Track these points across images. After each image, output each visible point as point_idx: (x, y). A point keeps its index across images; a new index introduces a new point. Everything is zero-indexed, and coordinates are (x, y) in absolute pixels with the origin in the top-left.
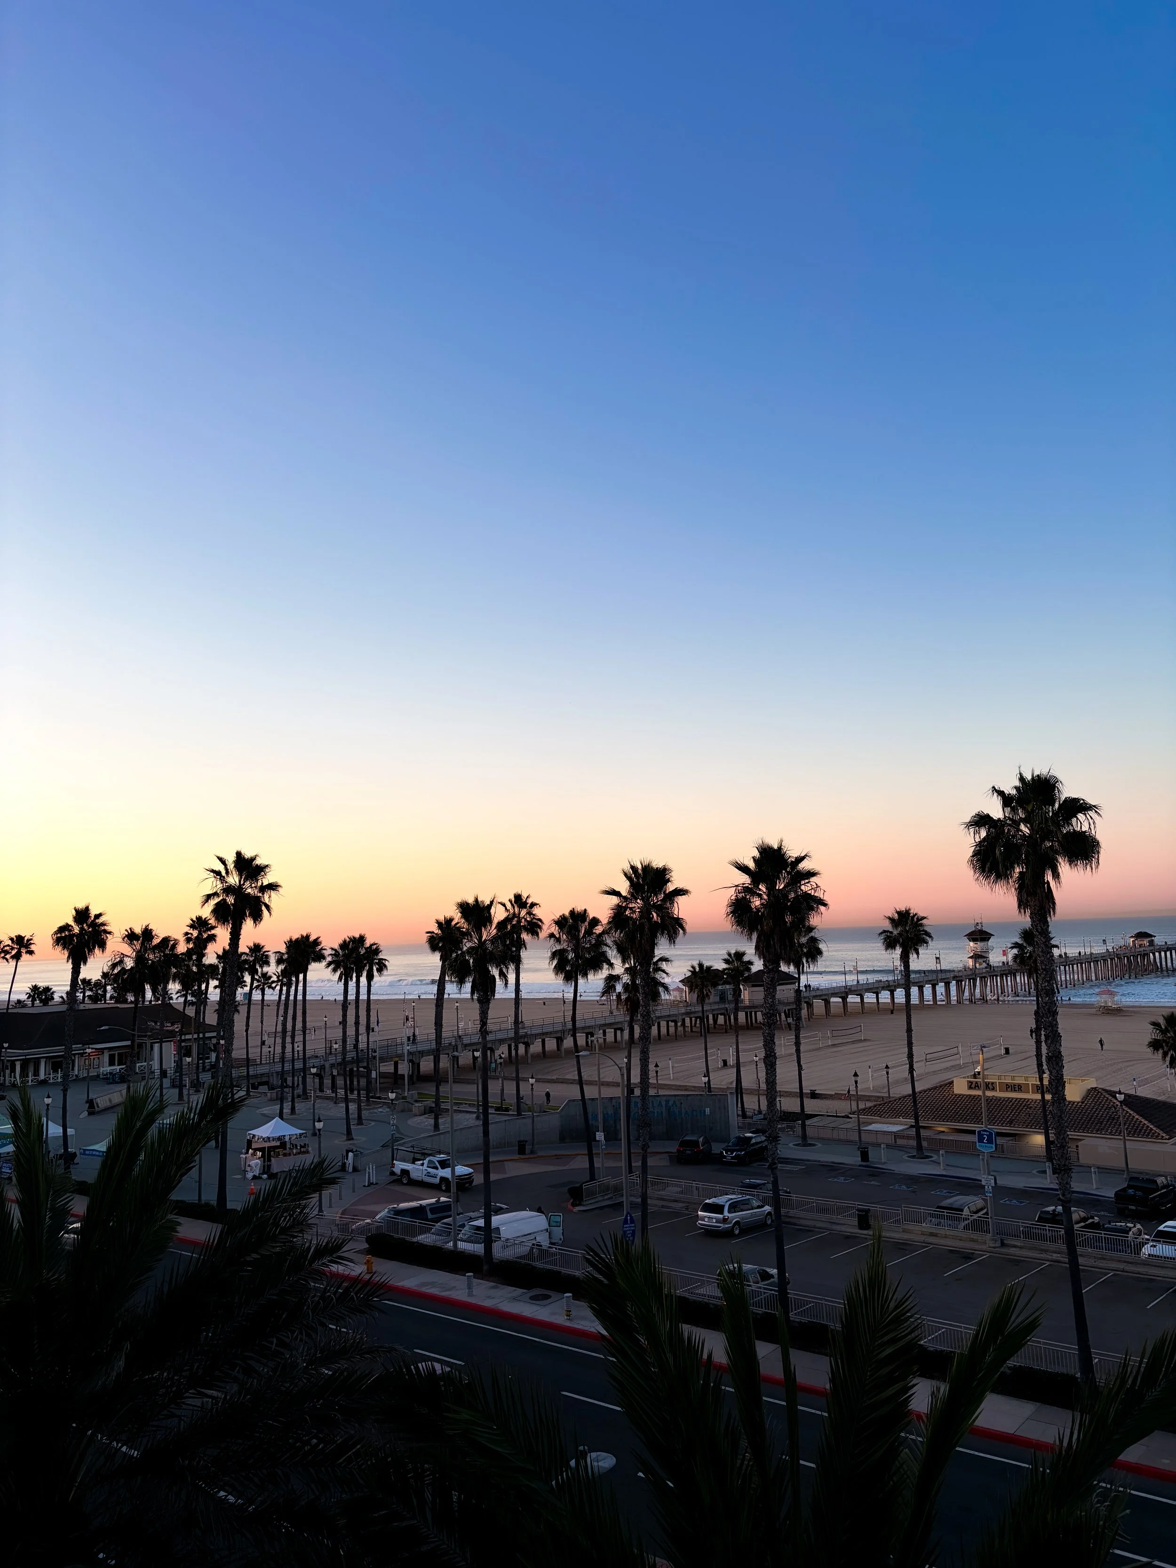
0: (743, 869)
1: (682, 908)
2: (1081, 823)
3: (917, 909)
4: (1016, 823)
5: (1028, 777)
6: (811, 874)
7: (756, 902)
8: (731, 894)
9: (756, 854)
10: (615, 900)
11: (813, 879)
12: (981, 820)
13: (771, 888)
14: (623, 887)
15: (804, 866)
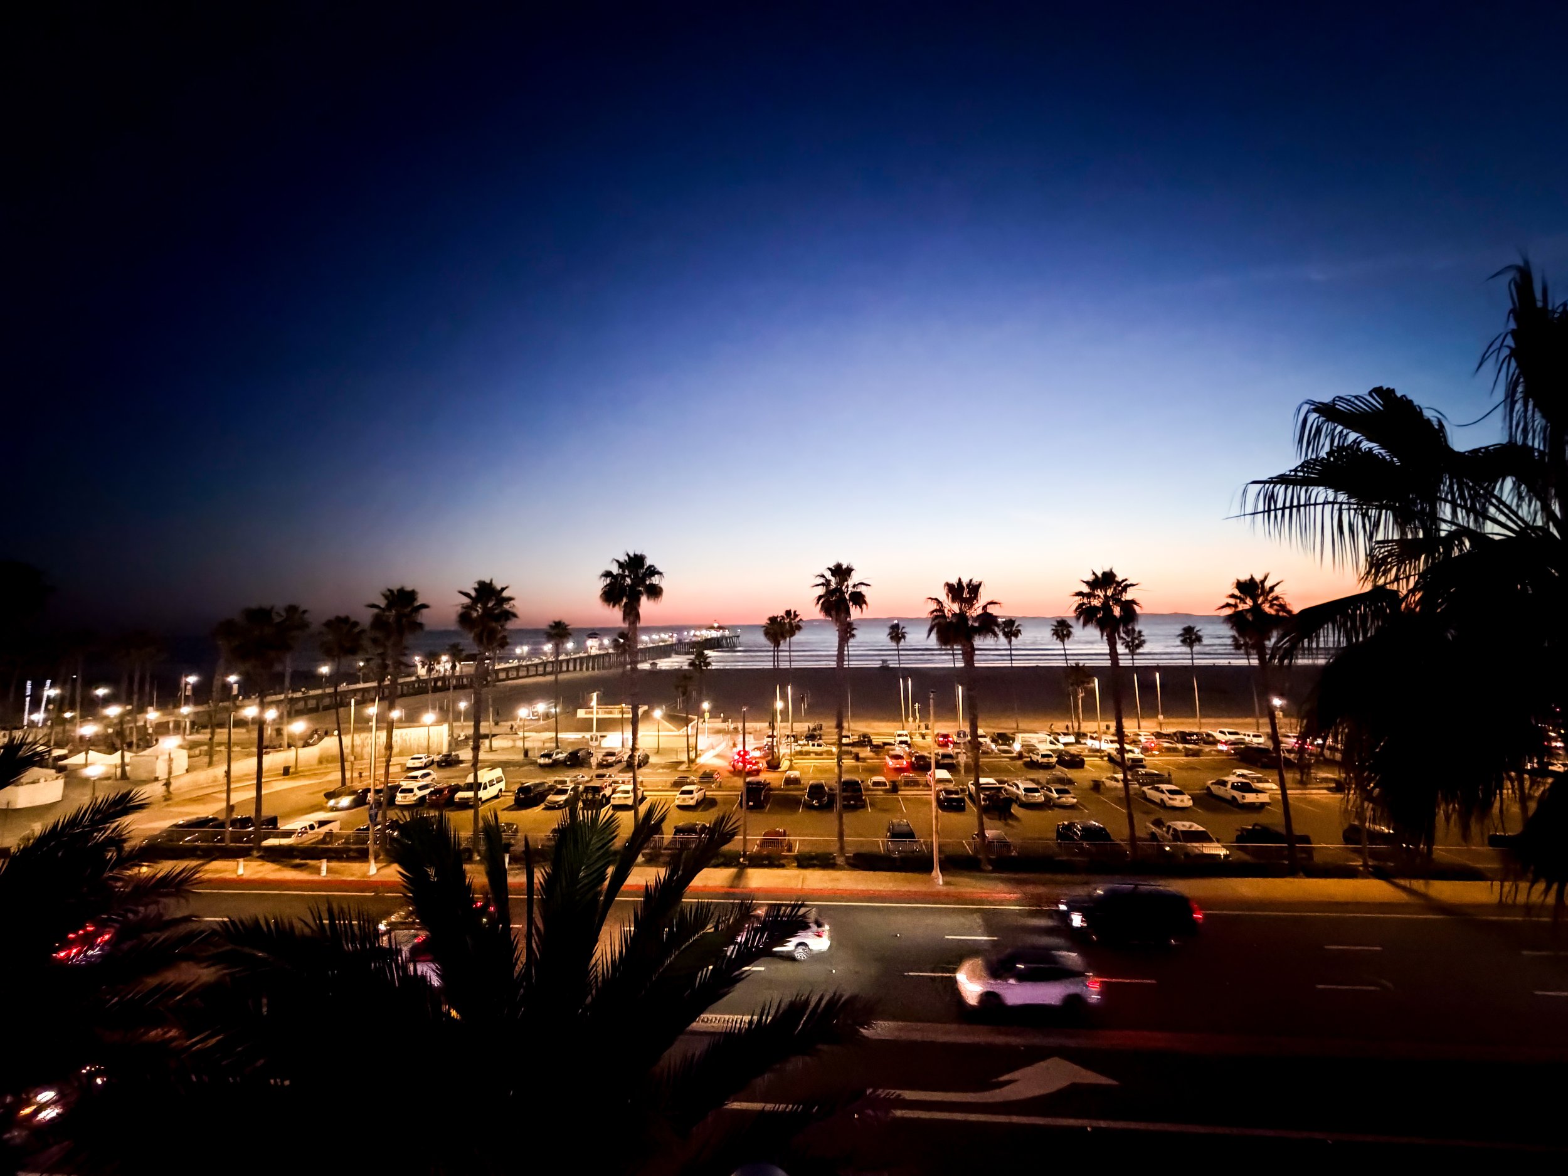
0: (467, 595)
1: (424, 617)
2: (655, 580)
3: (566, 621)
4: (623, 577)
5: (632, 555)
6: (510, 599)
7: (475, 614)
8: (459, 609)
9: (476, 586)
10: (375, 611)
11: (512, 602)
12: (608, 574)
13: (485, 608)
14: (383, 603)
15: (505, 594)
